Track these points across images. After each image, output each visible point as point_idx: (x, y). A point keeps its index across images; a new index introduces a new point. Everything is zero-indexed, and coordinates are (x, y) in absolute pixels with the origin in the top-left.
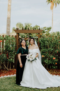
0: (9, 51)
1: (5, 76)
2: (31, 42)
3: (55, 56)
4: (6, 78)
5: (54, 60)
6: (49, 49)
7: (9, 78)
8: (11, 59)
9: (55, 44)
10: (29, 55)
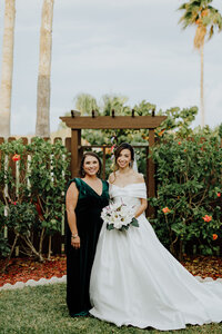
0: (46, 194)
1: (32, 283)
3: (209, 211)
4: (33, 290)
5: (208, 223)
6: (187, 185)
7: (45, 290)
9: (210, 165)
10: (111, 207)
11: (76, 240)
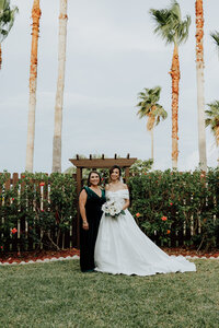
2: (114, 174)
4: (56, 263)
6: (151, 198)
9: (165, 186)
10: (108, 203)
11: (86, 224)
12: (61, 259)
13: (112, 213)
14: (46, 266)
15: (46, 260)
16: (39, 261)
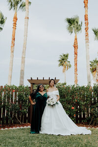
8: (25, 110)
10: (50, 99)
12: (22, 127)
13: (52, 104)
14: (14, 131)
15: (14, 128)
16: (10, 128)
